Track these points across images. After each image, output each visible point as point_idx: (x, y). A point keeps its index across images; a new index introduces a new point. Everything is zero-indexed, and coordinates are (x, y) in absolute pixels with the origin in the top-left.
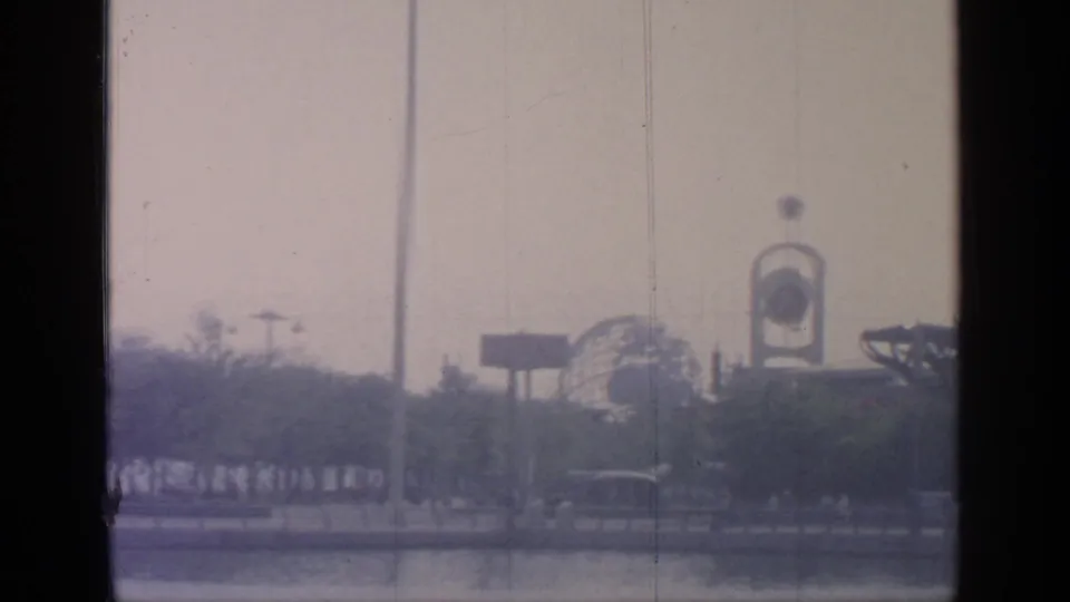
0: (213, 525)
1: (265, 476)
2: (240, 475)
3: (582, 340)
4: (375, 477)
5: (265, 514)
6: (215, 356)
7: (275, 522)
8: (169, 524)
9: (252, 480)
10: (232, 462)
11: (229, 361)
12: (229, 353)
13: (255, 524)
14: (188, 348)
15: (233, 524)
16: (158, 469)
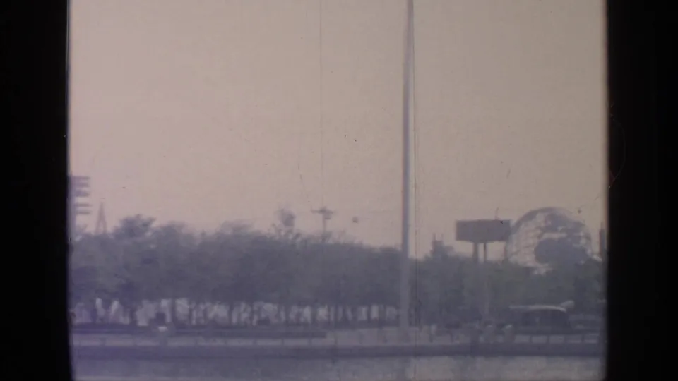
0: (291, 343)
1: (322, 313)
2: (307, 312)
3: (519, 224)
4: (391, 312)
5: (323, 336)
6: (291, 237)
7: (329, 340)
8: (262, 343)
9: (314, 315)
10: (302, 303)
11: (299, 240)
12: (298, 235)
13: (317, 343)
14: (273, 232)
15: (303, 343)
16: (255, 308)
